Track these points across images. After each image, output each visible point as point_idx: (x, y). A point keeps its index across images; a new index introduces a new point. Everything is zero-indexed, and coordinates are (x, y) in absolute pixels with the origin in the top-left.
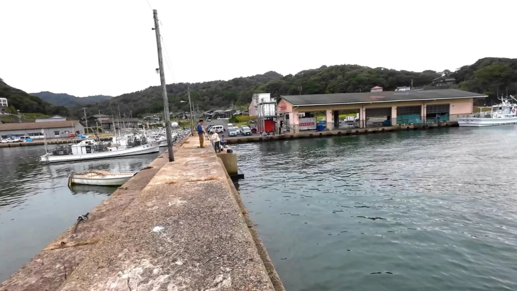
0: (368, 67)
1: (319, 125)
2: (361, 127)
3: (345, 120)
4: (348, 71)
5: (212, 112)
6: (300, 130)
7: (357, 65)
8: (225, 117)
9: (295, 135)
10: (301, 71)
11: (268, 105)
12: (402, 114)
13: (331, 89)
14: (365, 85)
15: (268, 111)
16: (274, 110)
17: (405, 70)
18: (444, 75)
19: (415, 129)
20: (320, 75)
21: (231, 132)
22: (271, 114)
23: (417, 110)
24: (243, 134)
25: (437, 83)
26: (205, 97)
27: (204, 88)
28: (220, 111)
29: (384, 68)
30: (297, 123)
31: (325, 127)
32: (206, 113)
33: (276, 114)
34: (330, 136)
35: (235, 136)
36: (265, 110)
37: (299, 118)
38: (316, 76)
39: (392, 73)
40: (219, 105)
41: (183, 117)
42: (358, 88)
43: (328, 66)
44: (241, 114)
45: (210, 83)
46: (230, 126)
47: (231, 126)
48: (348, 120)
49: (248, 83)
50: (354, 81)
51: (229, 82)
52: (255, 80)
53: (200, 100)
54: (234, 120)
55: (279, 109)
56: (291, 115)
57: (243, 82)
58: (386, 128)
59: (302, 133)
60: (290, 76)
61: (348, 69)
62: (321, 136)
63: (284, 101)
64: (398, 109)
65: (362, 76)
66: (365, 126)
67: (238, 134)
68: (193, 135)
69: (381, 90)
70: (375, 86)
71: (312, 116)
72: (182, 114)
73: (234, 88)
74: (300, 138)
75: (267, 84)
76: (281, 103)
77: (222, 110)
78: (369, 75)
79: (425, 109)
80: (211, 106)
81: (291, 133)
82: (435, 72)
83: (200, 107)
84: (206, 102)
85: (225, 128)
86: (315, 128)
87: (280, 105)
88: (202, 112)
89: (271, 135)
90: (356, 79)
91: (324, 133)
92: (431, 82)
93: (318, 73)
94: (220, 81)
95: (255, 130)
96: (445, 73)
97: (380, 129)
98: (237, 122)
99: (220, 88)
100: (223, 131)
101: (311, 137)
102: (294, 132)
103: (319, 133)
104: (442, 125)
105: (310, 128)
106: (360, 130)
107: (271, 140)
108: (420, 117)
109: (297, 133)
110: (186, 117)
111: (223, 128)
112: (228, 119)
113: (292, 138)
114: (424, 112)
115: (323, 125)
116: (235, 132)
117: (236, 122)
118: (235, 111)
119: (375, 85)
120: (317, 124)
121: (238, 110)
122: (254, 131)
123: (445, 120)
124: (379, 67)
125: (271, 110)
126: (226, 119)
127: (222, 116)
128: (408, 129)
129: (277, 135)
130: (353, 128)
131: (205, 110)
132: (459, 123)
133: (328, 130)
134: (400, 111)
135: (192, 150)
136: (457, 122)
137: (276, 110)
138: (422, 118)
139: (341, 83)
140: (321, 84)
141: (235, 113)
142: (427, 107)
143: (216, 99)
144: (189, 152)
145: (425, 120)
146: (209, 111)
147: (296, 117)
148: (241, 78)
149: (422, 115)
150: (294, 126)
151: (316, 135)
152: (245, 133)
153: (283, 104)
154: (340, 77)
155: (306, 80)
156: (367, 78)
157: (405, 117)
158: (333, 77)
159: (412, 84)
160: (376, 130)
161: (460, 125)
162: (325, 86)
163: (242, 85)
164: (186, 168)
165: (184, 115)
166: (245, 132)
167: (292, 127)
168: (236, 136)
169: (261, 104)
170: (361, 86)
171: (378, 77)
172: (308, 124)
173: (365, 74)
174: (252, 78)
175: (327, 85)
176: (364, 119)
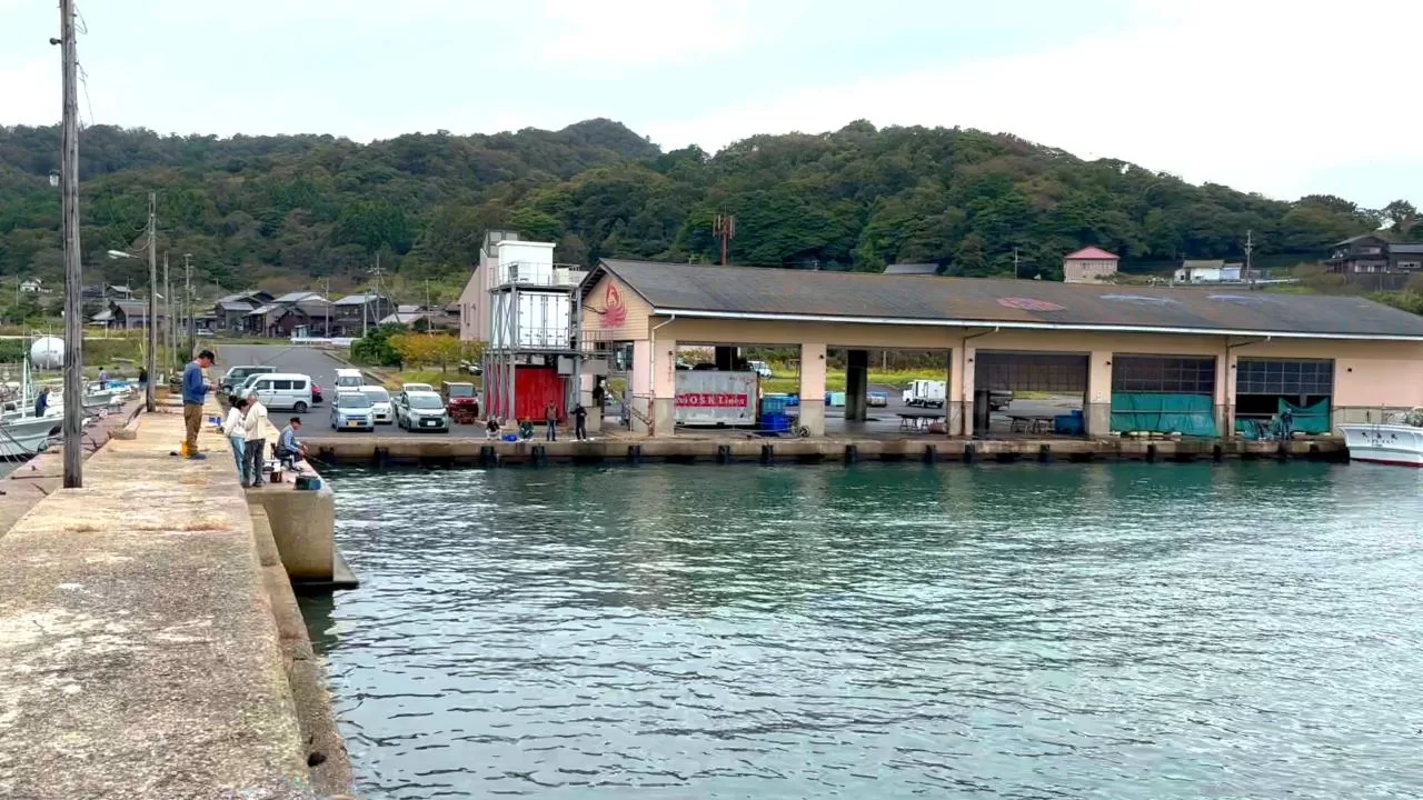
0: (1065, 154)
1: (768, 408)
2: (955, 430)
3: (908, 395)
4: (969, 160)
5: (266, 297)
6: (680, 427)
7: (1010, 137)
8: (335, 332)
9: (650, 446)
10: (748, 136)
11: (537, 297)
12: (1134, 388)
13: (883, 242)
14: (1043, 234)
15: (538, 323)
16: (565, 322)
17: (1222, 183)
18: (1388, 224)
19: (1182, 457)
20: (837, 168)
21: (344, 412)
22: (551, 342)
23: (1200, 376)
24: (406, 426)
25: (1354, 260)
26: (236, 217)
27: (234, 169)
28: (310, 299)
29: (1133, 168)
30: (667, 389)
31: (794, 419)
32: (230, 301)
33: (573, 344)
34: (809, 459)
35: (362, 429)
36: (524, 320)
37: (679, 368)
38: (817, 170)
39: (1164, 192)
40: (311, 269)
41: (97, 310)
42: (1009, 247)
43: (878, 129)
44: (420, 326)
45: (266, 144)
46: (345, 382)
47: (355, 382)
48: (921, 395)
49: (474, 169)
50: (990, 212)
51: (377, 150)
52: (515, 158)
53: (208, 231)
54: (380, 353)
55: (591, 325)
56: (642, 353)
57: (448, 158)
58: (1058, 445)
59: (686, 441)
60: (694, 153)
61: (971, 151)
62: (767, 457)
63: (615, 283)
64: (1118, 363)
65: (1035, 193)
66: (969, 430)
67: (381, 421)
68: (150, 410)
69: (1112, 268)
70: (1082, 247)
71: (741, 365)
72: (95, 294)
73: (398, 184)
74: (677, 459)
75: (576, 184)
76: (602, 290)
77: (321, 292)
78: (1060, 188)
79: (1233, 373)
80: (265, 268)
81: (636, 436)
82: (1350, 207)
83: (200, 263)
84: (237, 240)
85: (323, 391)
86: (751, 420)
87: (599, 300)
88: (207, 296)
89: (538, 437)
90: (1002, 201)
91: (780, 444)
92: (1331, 252)
93: (828, 155)
94: (328, 137)
95: (471, 409)
96: (1394, 218)
97: (1032, 447)
98: (394, 361)
99: (322, 178)
100: (308, 401)
101: (722, 457)
102: (651, 432)
103: (756, 444)
104: (1295, 447)
105: (727, 420)
106: (941, 446)
107: (536, 460)
108: (1213, 407)
109: (665, 437)
110: (118, 312)
111: (307, 389)
112: (346, 342)
113: (634, 457)
114: (1227, 388)
115: (789, 412)
116: (369, 413)
117: (386, 364)
118: (386, 306)
119: (1086, 238)
120: (760, 403)
121: (409, 300)
122: (464, 412)
123: (1312, 429)
124: (1110, 156)
125: (551, 324)
126: (337, 341)
127: (318, 324)
128: (1151, 455)
129: (566, 440)
130: (917, 434)
131: (230, 287)
132: (1348, 444)
133: (805, 433)
134: (1128, 376)
135: (148, 460)
136: (1343, 441)
137: (573, 322)
138: (1221, 410)
139: (929, 218)
140: (841, 213)
141: (392, 319)
142: (1243, 367)
143: (296, 231)
144: (132, 467)
145: (1232, 420)
146: (251, 293)
147: (666, 364)
148: (441, 138)
149: (1220, 400)
150: (651, 405)
151: (748, 450)
152: (415, 419)
153: (612, 298)
154: (929, 186)
155: (768, 186)
156: (1053, 206)
157: (1145, 401)
158: (897, 181)
159: (1248, 251)
160: (1015, 449)
161: (1353, 454)
162: (855, 223)
163: (444, 173)
164: (127, 505)
165: (106, 302)
166: (414, 415)
167: (642, 406)
168: (371, 430)
169: (507, 289)
170: (1021, 238)
171: (1102, 204)
172: (722, 400)
173: (1044, 185)
174: (502, 142)
175: (863, 217)
176: (970, 397)
